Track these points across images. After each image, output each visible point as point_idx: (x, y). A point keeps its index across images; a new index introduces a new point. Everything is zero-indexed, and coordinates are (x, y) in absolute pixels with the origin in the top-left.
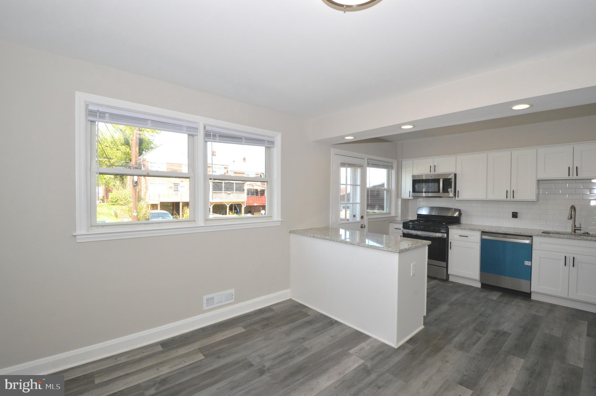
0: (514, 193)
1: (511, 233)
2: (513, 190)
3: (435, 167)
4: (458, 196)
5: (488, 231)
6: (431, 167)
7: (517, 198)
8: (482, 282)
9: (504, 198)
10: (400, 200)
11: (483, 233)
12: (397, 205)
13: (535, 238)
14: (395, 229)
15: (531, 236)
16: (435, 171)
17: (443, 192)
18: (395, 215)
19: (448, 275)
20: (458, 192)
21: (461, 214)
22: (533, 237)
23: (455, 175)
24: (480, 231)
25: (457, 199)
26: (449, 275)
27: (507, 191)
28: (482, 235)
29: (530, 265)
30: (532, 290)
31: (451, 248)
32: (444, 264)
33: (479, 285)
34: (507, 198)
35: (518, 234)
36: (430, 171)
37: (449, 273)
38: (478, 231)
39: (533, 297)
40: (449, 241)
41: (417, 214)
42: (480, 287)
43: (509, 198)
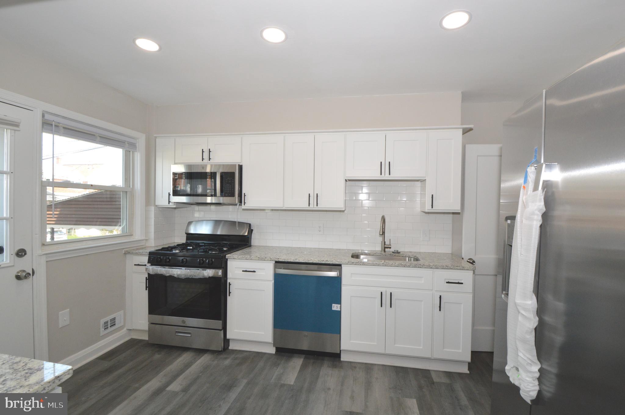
0: (318, 197)
1: (315, 262)
2: (317, 194)
3: (210, 151)
4: (245, 203)
5: (284, 261)
6: (203, 152)
7: (322, 206)
8: (277, 346)
9: (305, 205)
10: (153, 208)
11: (278, 263)
12: (147, 218)
13: (345, 268)
14: (135, 265)
15: (340, 265)
16: (210, 159)
17: (221, 195)
18: (143, 238)
19: (226, 341)
20: (245, 196)
21: (252, 230)
22: (342, 265)
23: (241, 167)
24: (273, 261)
25: (243, 208)
26: (229, 340)
27: (309, 194)
28: (275, 267)
29: (340, 310)
30: (342, 348)
31: (230, 293)
32: (218, 324)
33: (272, 350)
34: (309, 206)
35: (324, 262)
36: (203, 159)
37: (228, 337)
38: (271, 260)
39: (344, 358)
40: (228, 281)
41: (186, 233)
42: (274, 353)
43: (311, 206)
